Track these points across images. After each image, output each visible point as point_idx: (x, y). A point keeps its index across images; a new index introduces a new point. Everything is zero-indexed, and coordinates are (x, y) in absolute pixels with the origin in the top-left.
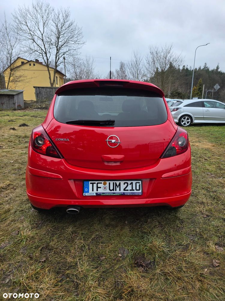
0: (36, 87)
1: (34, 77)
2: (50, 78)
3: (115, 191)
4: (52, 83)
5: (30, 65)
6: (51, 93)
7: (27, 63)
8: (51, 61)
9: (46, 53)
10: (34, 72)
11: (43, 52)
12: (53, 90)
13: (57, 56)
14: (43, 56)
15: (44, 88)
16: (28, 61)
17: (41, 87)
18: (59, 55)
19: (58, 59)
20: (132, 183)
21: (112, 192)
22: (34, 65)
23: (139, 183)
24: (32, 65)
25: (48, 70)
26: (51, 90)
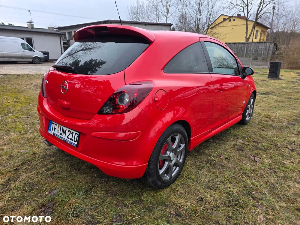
0: (228, 43)
1: (229, 33)
2: (247, 33)
3: (62, 136)
4: (248, 37)
5: (230, 20)
6: (242, 49)
7: (227, 19)
8: (251, 13)
9: (248, 6)
10: (232, 27)
11: (245, 5)
12: (245, 45)
13: (260, 7)
14: (243, 9)
15: (236, 44)
16: (229, 16)
17: (232, 43)
18: (263, 5)
19: (261, 10)
20: (73, 133)
21: (61, 136)
22: (234, 20)
23: (77, 134)
24: (232, 20)
25: (247, 24)
26: (243, 46)
